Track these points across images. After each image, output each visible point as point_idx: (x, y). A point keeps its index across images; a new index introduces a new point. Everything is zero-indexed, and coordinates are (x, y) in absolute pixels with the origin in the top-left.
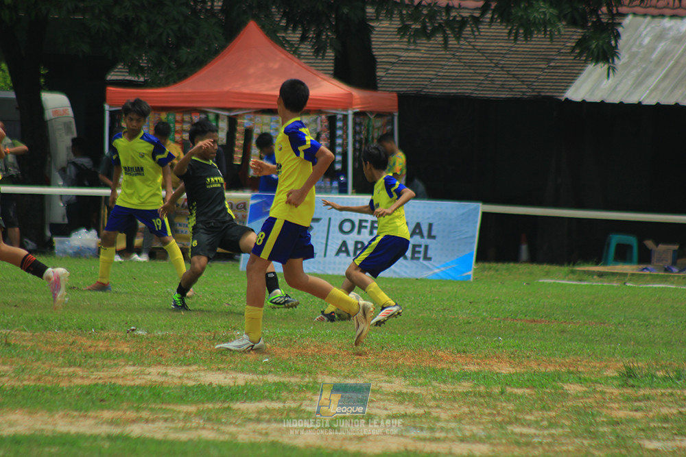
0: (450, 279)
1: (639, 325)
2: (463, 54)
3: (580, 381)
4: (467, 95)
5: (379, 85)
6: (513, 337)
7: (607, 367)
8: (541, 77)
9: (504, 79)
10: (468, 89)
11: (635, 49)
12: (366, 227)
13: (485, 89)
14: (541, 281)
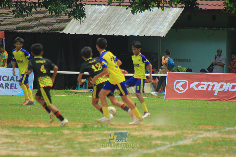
1: (89, 110)
2: (27, 18)
3: (69, 129)
4: (29, 32)
6: (46, 115)
7: (78, 124)
8: (54, 25)
9: (41, 26)
13: (35, 30)
14: (55, 95)
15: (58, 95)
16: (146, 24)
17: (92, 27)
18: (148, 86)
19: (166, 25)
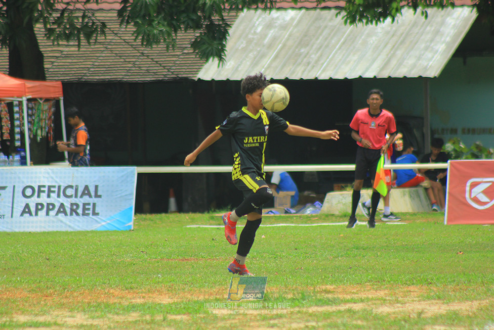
0: (115, 229)
1: (269, 258)
2: (114, 47)
4: (119, 79)
5: (47, 76)
6: (169, 274)
8: (177, 62)
9: (148, 66)
10: (120, 75)
11: (250, 36)
12: (44, 191)
13: (133, 74)
14: (188, 227)
15: (193, 225)
16: (392, 49)
17: (266, 61)
18: (404, 195)
19: (440, 50)
